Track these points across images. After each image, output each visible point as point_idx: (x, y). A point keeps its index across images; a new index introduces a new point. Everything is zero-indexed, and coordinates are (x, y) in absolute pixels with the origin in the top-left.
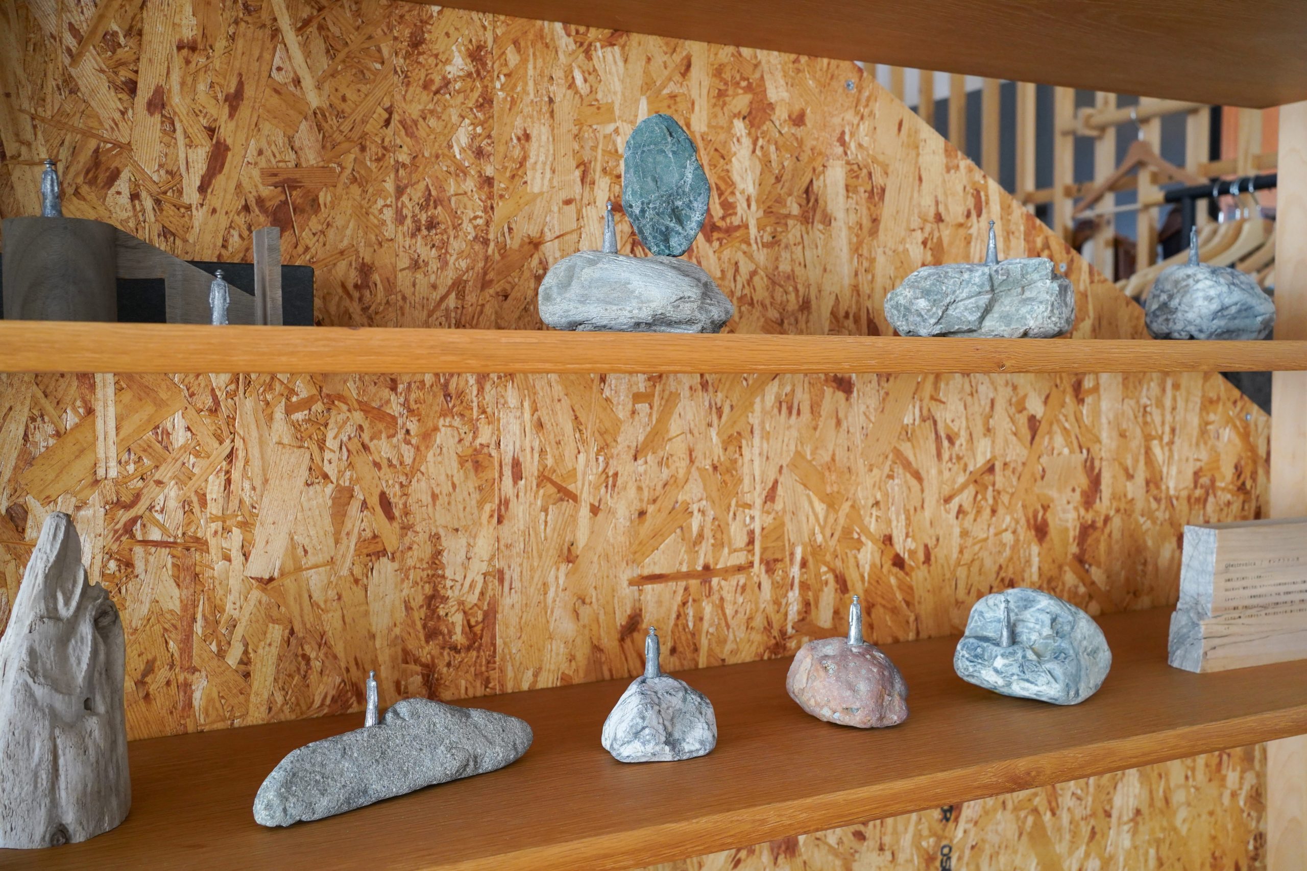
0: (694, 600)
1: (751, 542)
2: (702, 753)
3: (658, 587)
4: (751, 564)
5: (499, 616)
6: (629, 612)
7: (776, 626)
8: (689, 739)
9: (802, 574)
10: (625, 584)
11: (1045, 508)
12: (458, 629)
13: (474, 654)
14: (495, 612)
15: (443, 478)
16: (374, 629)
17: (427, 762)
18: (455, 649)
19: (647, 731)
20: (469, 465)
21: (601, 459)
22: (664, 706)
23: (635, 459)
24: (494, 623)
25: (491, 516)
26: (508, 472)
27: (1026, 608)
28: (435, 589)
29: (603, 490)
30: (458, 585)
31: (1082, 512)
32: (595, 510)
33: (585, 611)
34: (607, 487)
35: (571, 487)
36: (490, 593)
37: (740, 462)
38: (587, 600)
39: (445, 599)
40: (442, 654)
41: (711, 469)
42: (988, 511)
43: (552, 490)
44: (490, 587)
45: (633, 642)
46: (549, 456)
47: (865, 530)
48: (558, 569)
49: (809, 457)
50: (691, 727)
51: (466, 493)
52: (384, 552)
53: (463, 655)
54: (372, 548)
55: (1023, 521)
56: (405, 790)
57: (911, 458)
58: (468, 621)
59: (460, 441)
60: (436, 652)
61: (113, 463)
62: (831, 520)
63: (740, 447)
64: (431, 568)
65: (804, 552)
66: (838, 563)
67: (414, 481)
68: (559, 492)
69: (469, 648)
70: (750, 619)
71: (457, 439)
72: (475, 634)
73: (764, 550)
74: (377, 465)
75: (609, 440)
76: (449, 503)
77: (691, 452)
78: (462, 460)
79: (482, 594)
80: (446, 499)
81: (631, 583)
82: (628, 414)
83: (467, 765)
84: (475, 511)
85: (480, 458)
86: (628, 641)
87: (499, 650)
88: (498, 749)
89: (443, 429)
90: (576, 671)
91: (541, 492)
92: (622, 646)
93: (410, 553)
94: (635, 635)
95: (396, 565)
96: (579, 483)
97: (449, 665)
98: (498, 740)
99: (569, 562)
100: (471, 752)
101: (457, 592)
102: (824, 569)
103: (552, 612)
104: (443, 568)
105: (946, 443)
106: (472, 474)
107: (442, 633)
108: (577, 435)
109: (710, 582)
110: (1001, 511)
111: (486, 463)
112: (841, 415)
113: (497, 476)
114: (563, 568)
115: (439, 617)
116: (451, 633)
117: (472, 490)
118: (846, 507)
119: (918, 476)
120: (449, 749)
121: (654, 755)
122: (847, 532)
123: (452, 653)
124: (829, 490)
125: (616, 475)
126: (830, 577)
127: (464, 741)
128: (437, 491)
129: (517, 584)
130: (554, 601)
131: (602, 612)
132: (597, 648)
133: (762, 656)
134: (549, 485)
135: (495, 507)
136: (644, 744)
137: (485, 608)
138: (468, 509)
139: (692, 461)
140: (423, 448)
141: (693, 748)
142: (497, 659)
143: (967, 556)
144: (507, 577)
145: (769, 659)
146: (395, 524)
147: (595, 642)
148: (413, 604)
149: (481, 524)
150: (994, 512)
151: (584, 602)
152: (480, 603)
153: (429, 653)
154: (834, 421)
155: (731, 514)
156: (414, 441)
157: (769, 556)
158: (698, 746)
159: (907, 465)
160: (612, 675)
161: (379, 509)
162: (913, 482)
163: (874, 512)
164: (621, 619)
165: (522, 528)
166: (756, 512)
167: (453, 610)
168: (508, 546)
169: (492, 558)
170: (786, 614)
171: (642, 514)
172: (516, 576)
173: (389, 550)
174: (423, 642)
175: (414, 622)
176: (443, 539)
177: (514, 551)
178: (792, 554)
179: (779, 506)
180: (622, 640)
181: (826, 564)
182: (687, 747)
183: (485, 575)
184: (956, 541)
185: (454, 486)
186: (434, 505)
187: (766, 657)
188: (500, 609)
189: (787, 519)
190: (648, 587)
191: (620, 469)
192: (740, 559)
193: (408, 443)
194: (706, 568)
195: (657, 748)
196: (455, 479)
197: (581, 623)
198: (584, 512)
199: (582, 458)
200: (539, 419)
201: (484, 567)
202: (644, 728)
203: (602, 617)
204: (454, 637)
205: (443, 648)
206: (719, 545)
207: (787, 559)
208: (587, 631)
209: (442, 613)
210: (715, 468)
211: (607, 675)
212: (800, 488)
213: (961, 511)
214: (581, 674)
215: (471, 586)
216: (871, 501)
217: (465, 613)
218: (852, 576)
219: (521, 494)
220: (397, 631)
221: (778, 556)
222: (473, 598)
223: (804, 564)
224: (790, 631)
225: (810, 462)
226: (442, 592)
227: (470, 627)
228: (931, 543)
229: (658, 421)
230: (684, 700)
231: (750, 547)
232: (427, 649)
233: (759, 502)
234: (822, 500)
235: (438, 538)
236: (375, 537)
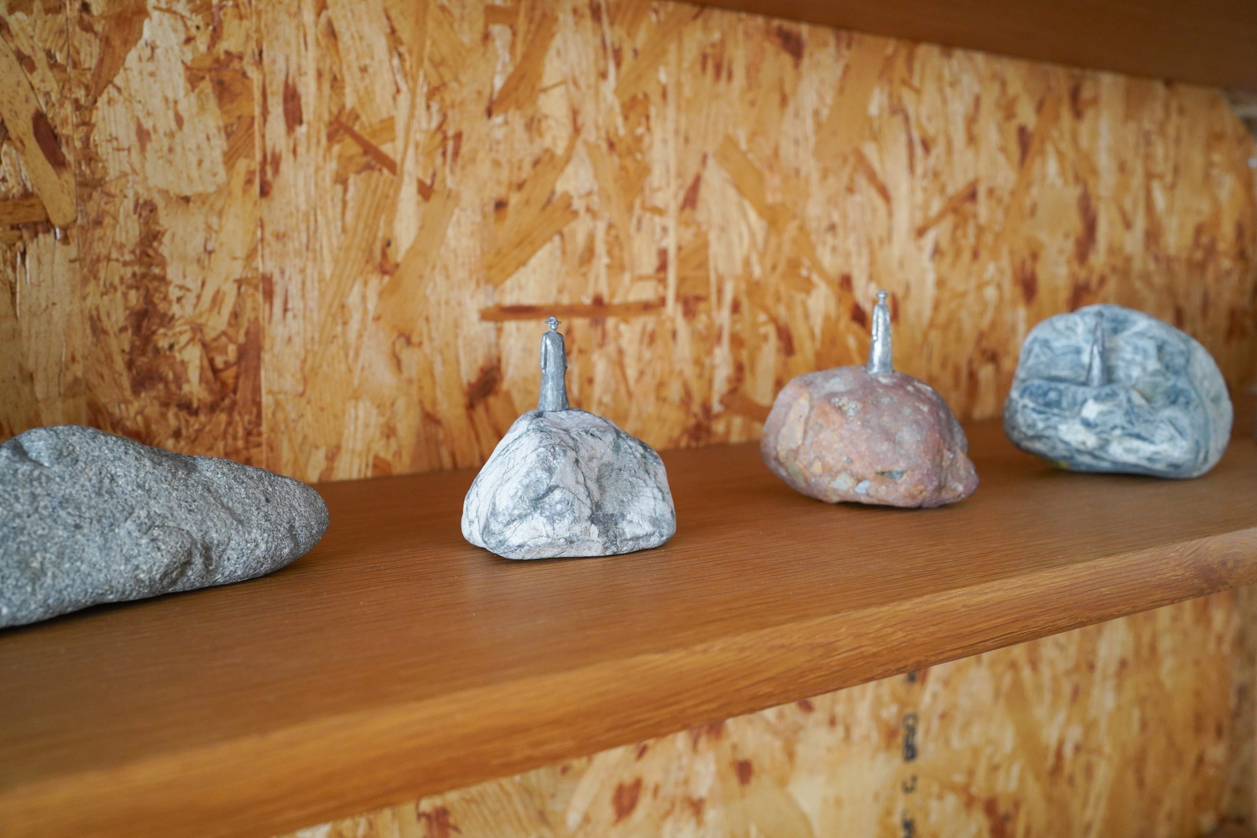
0: (581, 351)
1: (663, 267)
2: (655, 541)
3: (530, 326)
4: (662, 302)
5: (266, 357)
6: (481, 362)
7: (697, 397)
8: (632, 515)
9: (734, 322)
10: (474, 316)
11: (1035, 256)
12: (194, 374)
13: (223, 417)
14: (259, 349)
15: (157, 103)
16: (31, 365)
17: (93, 553)
18: (187, 407)
19: (557, 495)
20: (206, 86)
21: (435, 107)
22: (583, 452)
23: (489, 113)
24: (257, 369)
25: (249, 182)
26: (277, 108)
27: (1115, 331)
28: (148, 299)
29: (439, 160)
30: (191, 298)
32: (425, 191)
33: (408, 356)
34: (444, 154)
35: (386, 148)
36: (248, 315)
37: (647, 140)
38: (415, 339)
39: (168, 320)
40: (163, 416)
41: (604, 146)
42: (967, 256)
43: (354, 149)
44: (249, 304)
45: (487, 409)
46: (348, 90)
47: (817, 266)
48: (365, 284)
49: (743, 146)
50: (634, 493)
51: (203, 136)
52: (48, 226)
53: (202, 418)
54: (21, 215)
55: (1009, 273)
57: (877, 166)
58: (211, 361)
59: (189, 40)
60: (152, 410)
62: (774, 241)
63: (648, 118)
64: (140, 262)
65: (736, 289)
66: (781, 311)
67: (102, 101)
68: (366, 153)
69: (213, 408)
70: (661, 385)
71: (183, 37)
72: (224, 384)
73: (682, 280)
74: (25, 61)
75: (448, 77)
76: (171, 150)
77: (575, 113)
78: (194, 78)
79: (235, 315)
80: (166, 142)
81: (486, 315)
82: (478, 37)
83: (188, 563)
84: (221, 170)
85: (227, 76)
86: (480, 410)
87: (267, 413)
88: (255, 533)
89: (155, 14)
90: (398, 454)
91: (336, 148)
92: (471, 419)
93: (98, 232)
94: (492, 400)
95: (73, 251)
96: (400, 143)
97: (177, 434)
98: (256, 517)
99: (384, 272)
100: (197, 536)
101: (189, 310)
102: (762, 317)
103: (357, 355)
104: (163, 264)
105: (919, 150)
106: (212, 103)
107: (163, 379)
108: (396, 61)
109: (603, 324)
110: (984, 254)
111: (237, 87)
112: (788, 88)
113: (257, 111)
114: (375, 282)
115: (157, 351)
116: (179, 380)
117: (213, 131)
118: (792, 228)
119: (884, 193)
120: (146, 528)
121: (570, 542)
122: (794, 265)
123: (183, 414)
124: (770, 199)
125: (458, 136)
126: (770, 330)
127: (181, 513)
128: (148, 125)
129: (295, 303)
130: (360, 336)
131: (438, 361)
132: (430, 418)
134: (348, 140)
135: (256, 165)
136: (551, 520)
137: (242, 339)
138: (206, 164)
139: (577, 130)
140: (117, 42)
141: (640, 532)
142: (264, 428)
143: (942, 316)
144: (278, 290)
145: (688, 447)
146: (67, 176)
147: (428, 407)
148: (106, 324)
149: (230, 194)
150: (975, 255)
151: (409, 342)
152: (231, 331)
153: (140, 412)
154: (776, 98)
155: (634, 221)
156: (98, 28)
157: (689, 290)
158: (647, 528)
159: (872, 177)
160: (455, 463)
161: (32, 144)
162: (878, 201)
163: (830, 239)
164: (469, 373)
165: (303, 207)
166: (670, 222)
167: (184, 339)
168: (280, 237)
169: (251, 255)
170: (710, 382)
171: (500, 205)
172: (294, 290)
173: (57, 220)
174: (128, 393)
175: (109, 357)
176: (161, 212)
177: (291, 246)
178: (720, 291)
179: (701, 215)
180: (471, 407)
181: (766, 310)
182: (629, 530)
183: (239, 282)
184: (930, 290)
185: (179, 121)
186: (143, 149)
187: (683, 443)
188: (267, 344)
189: (713, 236)
190: (510, 326)
191: (465, 127)
192: (646, 292)
193: (88, 28)
194: (598, 301)
195: (577, 529)
196: (182, 107)
197: (406, 375)
198: (408, 193)
199: (404, 99)
200: (330, 23)
201: (238, 270)
202: (551, 490)
203: (438, 368)
204: (186, 388)
205: (166, 405)
206: (617, 267)
207: (714, 298)
208: (414, 389)
209: (163, 343)
210: (611, 145)
211: (447, 462)
212: (732, 193)
213: (937, 252)
214: (406, 458)
215: (214, 300)
216: (825, 224)
217: (204, 345)
218: (799, 331)
219: (301, 150)
220: (78, 370)
221: (701, 292)
222: (218, 323)
223: (736, 308)
224: (717, 407)
225: (744, 154)
226: (162, 307)
227: (215, 371)
228: (900, 293)
229: (525, 57)
230: (617, 448)
231: (662, 275)
232: (136, 406)
233: (673, 206)
234: (761, 214)
235: (153, 209)
236: (27, 194)
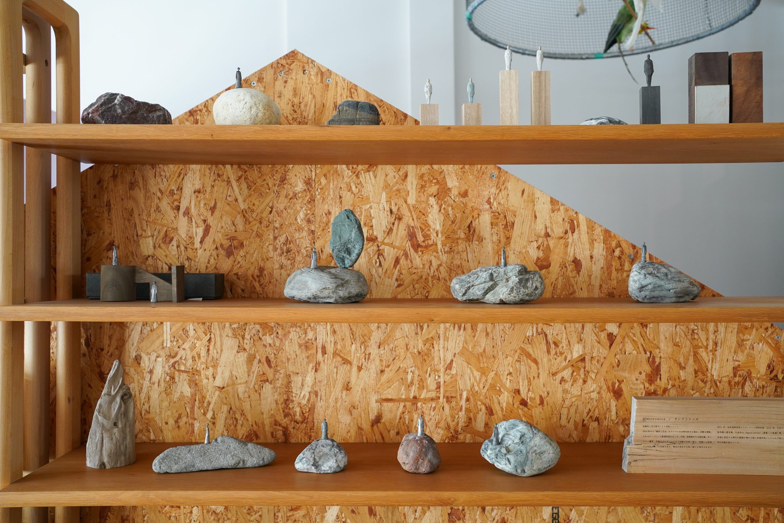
0: (408, 412)
1: (439, 387)
3: (390, 404)
4: (439, 398)
5: (316, 410)
6: (376, 414)
7: (452, 427)
8: (325, 465)
9: (467, 405)
10: (374, 401)
11: (620, 382)
12: (298, 414)
13: (305, 425)
14: (314, 408)
15: (292, 352)
16: (263, 411)
17: (222, 460)
18: (296, 422)
19: (304, 459)
20: (303, 347)
21: (363, 347)
22: (317, 450)
23: (379, 348)
24: (313, 413)
25: (313, 369)
26: (320, 351)
28: (288, 397)
29: (364, 360)
30: (298, 396)
31: (647, 385)
32: (360, 369)
33: (355, 412)
34: (365, 359)
35: (349, 358)
36: (312, 400)
37: (433, 350)
38: (356, 407)
39: (293, 401)
40: (291, 423)
41: (417, 354)
42: (581, 381)
43: (340, 359)
44: (312, 398)
45: (378, 427)
46: (339, 345)
47: (503, 385)
48: (342, 393)
49: (470, 350)
50: (328, 460)
51: (301, 359)
52: (267, 380)
53: (300, 424)
54: (262, 379)
55: (605, 387)
56: (210, 468)
57: (531, 352)
58: (302, 411)
59: (299, 337)
60: (288, 422)
61: (169, 341)
62: (483, 380)
63: (433, 344)
64: (286, 388)
65: (468, 394)
66: (488, 401)
67: (280, 353)
68: (343, 360)
69: (302, 422)
70: (438, 423)
71: (298, 337)
72: (305, 417)
73: (446, 391)
74: (265, 346)
75: (366, 339)
76: (294, 362)
77: (407, 345)
78: (300, 346)
79: (309, 400)
80: (293, 361)
81: (377, 402)
82: (376, 328)
83: (239, 463)
84: (306, 366)
85: (308, 344)
86: (375, 427)
87: (316, 424)
88: (254, 459)
89: (292, 332)
90: (350, 437)
91: (334, 360)
92: (372, 429)
93: (278, 381)
94: (379, 424)
95: (272, 386)
96: (352, 357)
97: (294, 428)
98: (256, 456)
99: (347, 390)
100: (242, 458)
101: (297, 399)
102: (479, 403)
103: (339, 411)
104: (292, 389)
105: (553, 346)
106: (305, 351)
107: (291, 415)
108: (352, 336)
109: (417, 404)
110: (589, 382)
111: (310, 347)
112: (489, 330)
113: (315, 352)
114: (344, 392)
115: (290, 408)
116: (295, 415)
117: (304, 357)
118: (492, 374)
119: (535, 362)
120: (232, 456)
121: (307, 469)
122: (493, 387)
123: (295, 423)
124: (482, 366)
125: (370, 354)
126: (483, 408)
127: (240, 454)
128: (289, 357)
129: (323, 398)
130: (340, 406)
131: (363, 413)
132: (360, 428)
133: (444, 441)
134: (338, 357)
135: (314, 365)
136: (303, 464)
137: (310, 406)
138: (302, 365)
139: (407, 349)
140: (283, 340)
141: (325, 469)
142: (315, 428)
143: (567, 403)
144: (319, 394)
145: (449, 442)
146: (272, 370)
147: (360, 425)
148: (279, 402)
149: (308, 372)
150: (585, 382)
151: (354, 408)
152: (307, 404)
153: (286, 422)
154: (485, 334)
155: (428, 374)
156: (280, 337)
157: (448, 394)
158: (328, 468)
159: (529, 356)
160: (367, 441)
161: (265, 363)
162: (533, 365)
163: (509, 377)
164: (372, 417)
165: (326, 374)
166: (442, 375)
167: (296, 406)
168: (319, 382)
169: (313, 385)
170: (458, 423)
171: (382, 371)
172: (323, 394)
173: (270, 380)
174: (283, 418)
175: (279, 410)
176: (292, 376)
177: (322, 384)
178: (461, 395)
179: (454, 372)
180: (372, 426)
181: (480, 400)
182: (323, 468)
183: (310, 393)
184: (559, 395)
185: (297, 355)
186: (288, 363)
188: (316, 407)
189: (458, 378)
190: (385, 404)
191: (371, 351)
192: (433, 394)
193: (277, 337)
194: (415, 397)
195: (308, 467)
196: (297, 353)
197: (353, 417)
198: (355, 369)
199: (354, 346)
200: (334, 329)
201: (309, 389)
202: (303, 458)
203: (363, 415)
204: (296, 417)
205: (291, 421)
206: (422, 387)
207: (458, 397)
208: (355, 421)
209: (291, 406)
210: (419, 353)
211: (365, 441)
212: (465, 364)
213: (563, 380)
214: (353, 439)
215: (303, 397)
216: (506, 373)
217: (301, 407)
218: (496, 408)
219: (326, 360)
220: (272, 412)
221: (454, 395)
222: (304, 402)
223: (468, 400)
224: (460, 430)
225: (471, 352)
226: (291, 398)
227: (303, 414)
228: (544, 395)
229: (390, 331)
231: (438, 390)
232: (285, 420)
233: (442, 370)
234: (477, 370)
235: (290, 376)
236: (264, 374)
